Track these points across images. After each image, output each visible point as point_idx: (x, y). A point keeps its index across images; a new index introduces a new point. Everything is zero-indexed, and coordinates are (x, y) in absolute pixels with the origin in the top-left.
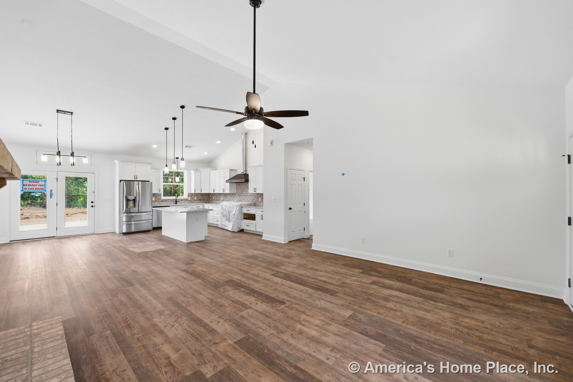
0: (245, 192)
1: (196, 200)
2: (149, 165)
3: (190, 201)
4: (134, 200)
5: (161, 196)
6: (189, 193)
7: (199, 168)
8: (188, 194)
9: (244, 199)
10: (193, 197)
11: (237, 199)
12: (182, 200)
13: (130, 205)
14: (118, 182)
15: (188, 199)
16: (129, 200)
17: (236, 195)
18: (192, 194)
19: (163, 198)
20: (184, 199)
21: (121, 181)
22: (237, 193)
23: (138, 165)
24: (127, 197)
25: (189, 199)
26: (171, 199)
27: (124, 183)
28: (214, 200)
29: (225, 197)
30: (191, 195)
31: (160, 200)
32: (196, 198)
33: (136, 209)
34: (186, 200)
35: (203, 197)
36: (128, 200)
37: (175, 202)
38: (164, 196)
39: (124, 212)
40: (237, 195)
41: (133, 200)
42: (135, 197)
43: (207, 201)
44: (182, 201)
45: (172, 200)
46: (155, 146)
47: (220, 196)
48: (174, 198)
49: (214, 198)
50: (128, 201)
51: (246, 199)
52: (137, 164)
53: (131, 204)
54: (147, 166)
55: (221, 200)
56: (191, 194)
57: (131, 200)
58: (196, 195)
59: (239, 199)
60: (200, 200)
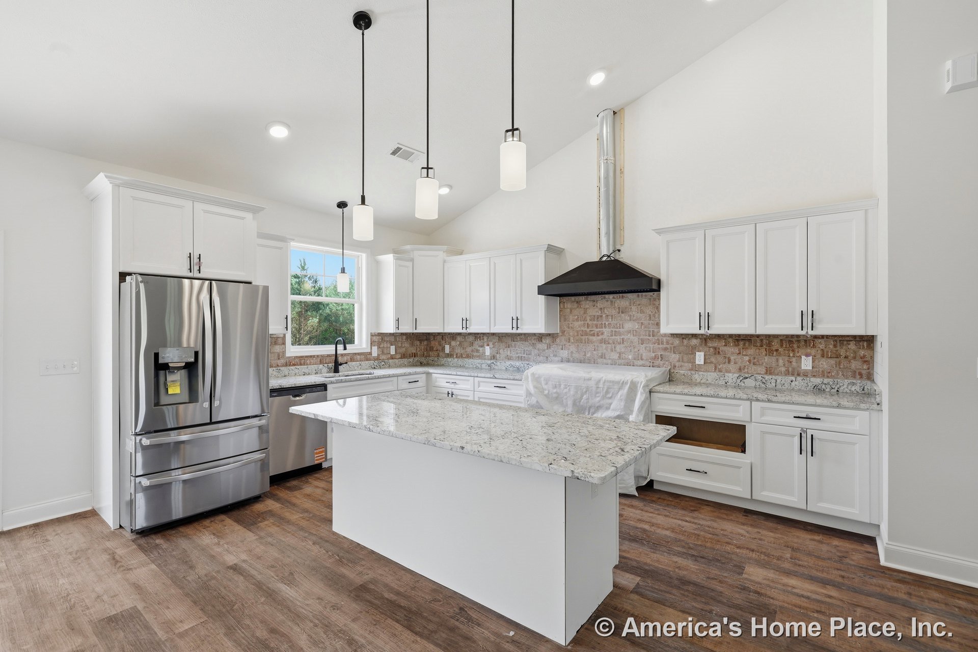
0: (606, 331)
1: (392, 358)
2: (249, 216)
3: (377, 359)
4: (191, 368)
5: (284, 343)
6: (373, 332)
7: (408, 247)
8: (372, 335)
9: (602, 356)
10: (385, 345)
11: (564, 354)
12: (353, 357)
13: (170, 391)
14: (108, 281)
15: (370, 353)
16: (165, 367)
17: (561, 340)
18: (382, 336)
19: (293, 351)
20: (358, 354)
21: (123, 276)
22: (563, 332)
23: (206, 212)
24: (156, 356)
25: (375, 352)
26: (318, 356)
27: (142, 286)
28: (450, 355)
29: (502, 345)
30: (380, 339)
31: (282, 361)
32: (392, 350)
33: (196, 412)
34: (366, 356)
35: (412, 345)
36: (160, 368)
37: (332, 365)
38: (297, 341)
39: (138, 430)
40: (563, 338)
41: (184, 368)
42: (196, 353)
43: (423, 360)
44: (352, 360)
45: (321, 359)
46: (278, 132)
47: (479, 342)
48: (329, 349)
49: (452, 348)
50: (162, 373)
51: (615, 356)
52: (199, 206)
53: (176, 387)
54: (243, 218)
55: (482, 356)
56: (380, 334)
57: (179, 368)
58: (395, 337)
59: (576, 355)
60: (404, 356)
